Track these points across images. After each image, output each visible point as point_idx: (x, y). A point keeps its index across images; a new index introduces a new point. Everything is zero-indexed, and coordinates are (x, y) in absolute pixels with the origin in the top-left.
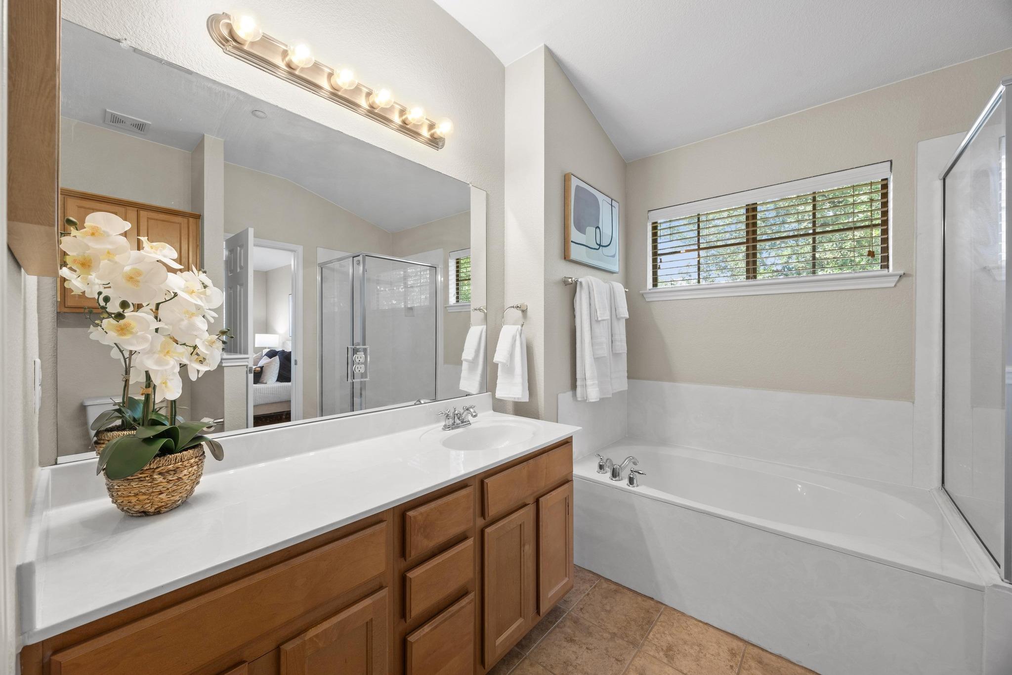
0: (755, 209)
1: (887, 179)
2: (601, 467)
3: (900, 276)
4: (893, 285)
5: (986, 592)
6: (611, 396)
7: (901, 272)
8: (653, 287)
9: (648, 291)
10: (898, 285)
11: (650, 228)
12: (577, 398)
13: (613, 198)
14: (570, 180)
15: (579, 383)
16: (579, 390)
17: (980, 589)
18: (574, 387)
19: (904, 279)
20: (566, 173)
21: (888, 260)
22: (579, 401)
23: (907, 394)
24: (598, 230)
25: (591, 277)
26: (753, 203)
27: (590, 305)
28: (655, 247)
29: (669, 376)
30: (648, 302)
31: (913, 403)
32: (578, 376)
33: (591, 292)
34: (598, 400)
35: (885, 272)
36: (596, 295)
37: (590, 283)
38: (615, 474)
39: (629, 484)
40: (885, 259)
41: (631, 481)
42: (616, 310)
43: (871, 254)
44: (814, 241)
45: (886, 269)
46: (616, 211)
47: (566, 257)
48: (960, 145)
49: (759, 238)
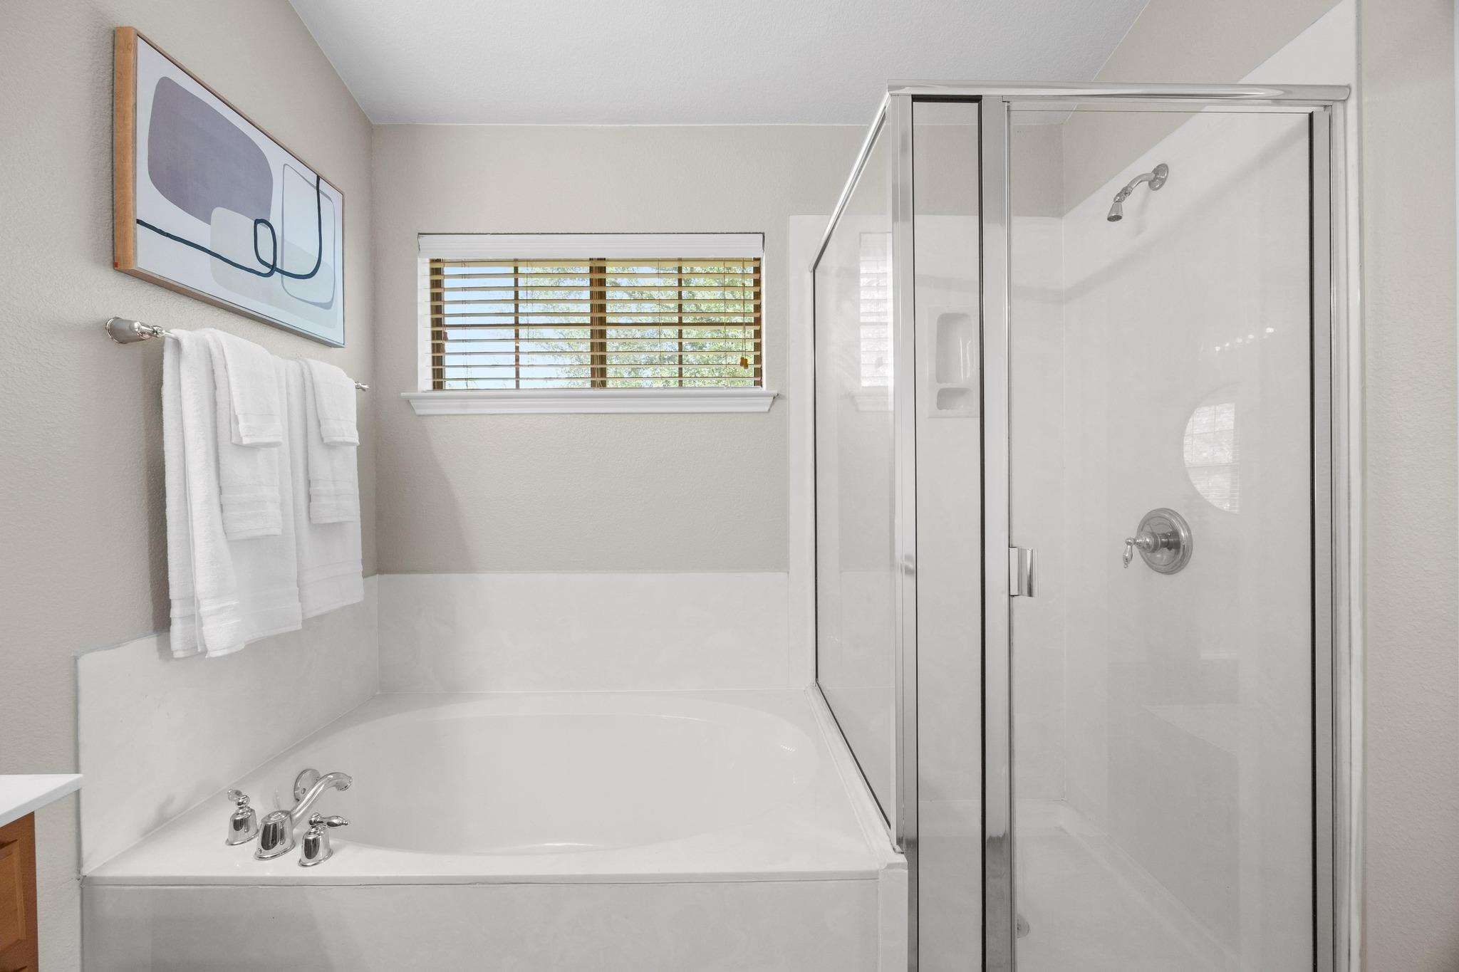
0: (602, 270)
1: (759, 259)
2: (238, 825)
3: (774, 398)
4: (766, 409)
5: (880, 878)
6: (299, 627)
7: (775, 392)
8: (434, 388)
9: (419, 393)
10: (772, 409)
11: (424, 270)
12: (172, 653)
13: (320, 172)
14: (130, 48)
15: (175, 612)
16: (177, 629)
17: (872, 876)
18: (162, 622)
19: (778, 402)
20: (120, 24)
21: (761, 376)
22: (178, 659)
23: (781, 564)
24: (263, 230)
25: (220, 334)
26: (600, 257)
27: (215, 403)
28: (437, 310)
29: (462, 561)
30: (420, 416)
31: (788, 573)
32: (174, 593)
33: (219, 371)
34: (242, 646)
35: (758, 390)
36: (233, 381)
37: (215, 351)
38: (271, 837)
39: (305, 860)
40: (758, 372)
41: (311, 849)
42: (319, 425)
43: (744, 363)
44: (680, 336)
45: (760, 387)
46: (332, 208)
47: (119, 261)
48: (825, 231)
49: (609, 320)
